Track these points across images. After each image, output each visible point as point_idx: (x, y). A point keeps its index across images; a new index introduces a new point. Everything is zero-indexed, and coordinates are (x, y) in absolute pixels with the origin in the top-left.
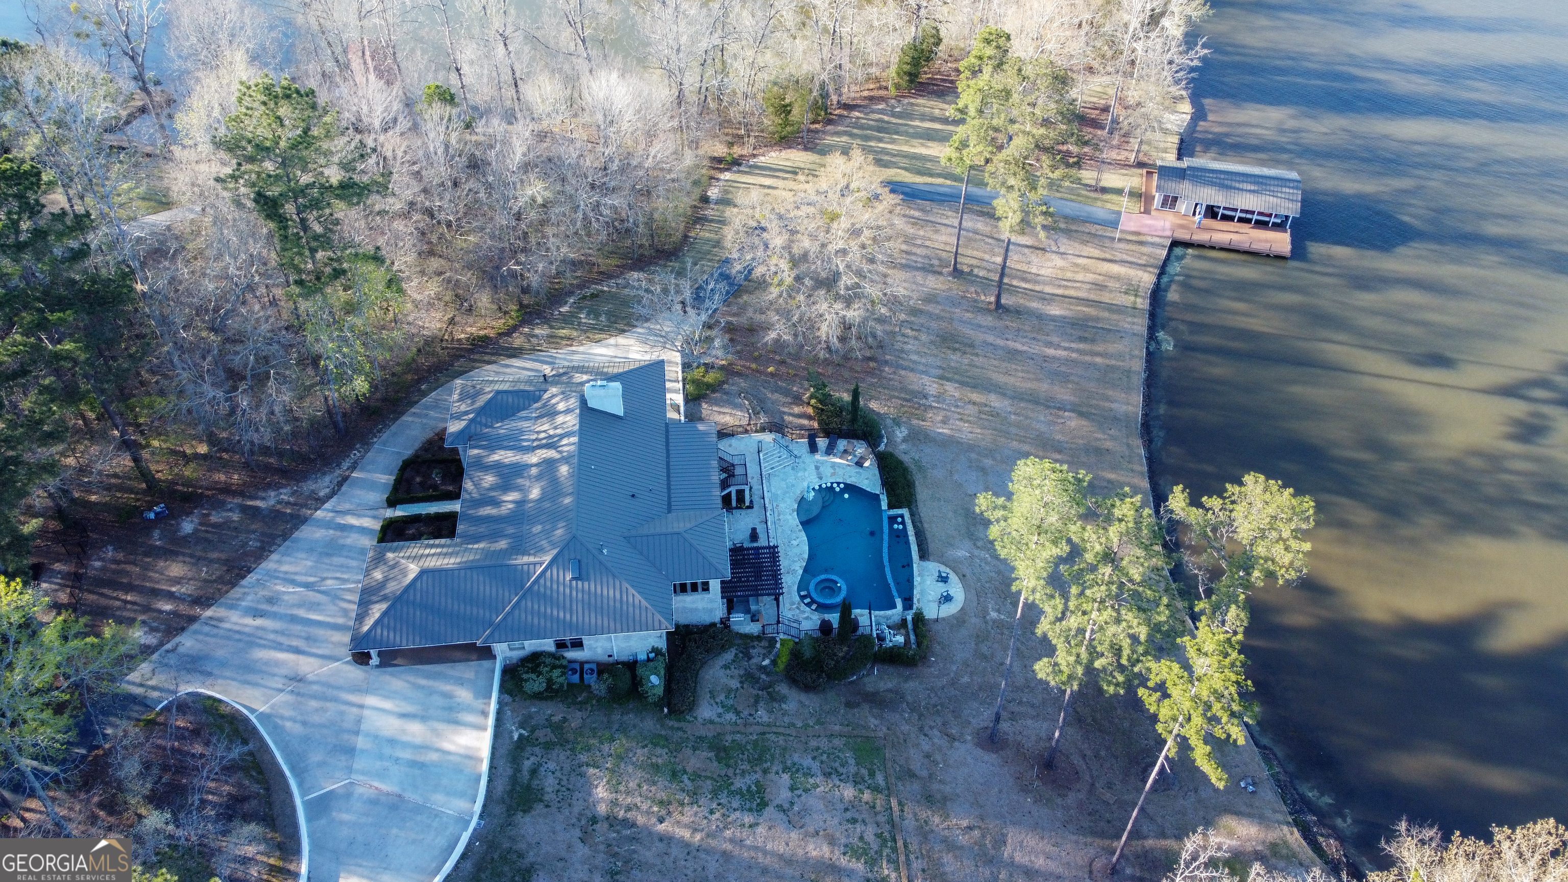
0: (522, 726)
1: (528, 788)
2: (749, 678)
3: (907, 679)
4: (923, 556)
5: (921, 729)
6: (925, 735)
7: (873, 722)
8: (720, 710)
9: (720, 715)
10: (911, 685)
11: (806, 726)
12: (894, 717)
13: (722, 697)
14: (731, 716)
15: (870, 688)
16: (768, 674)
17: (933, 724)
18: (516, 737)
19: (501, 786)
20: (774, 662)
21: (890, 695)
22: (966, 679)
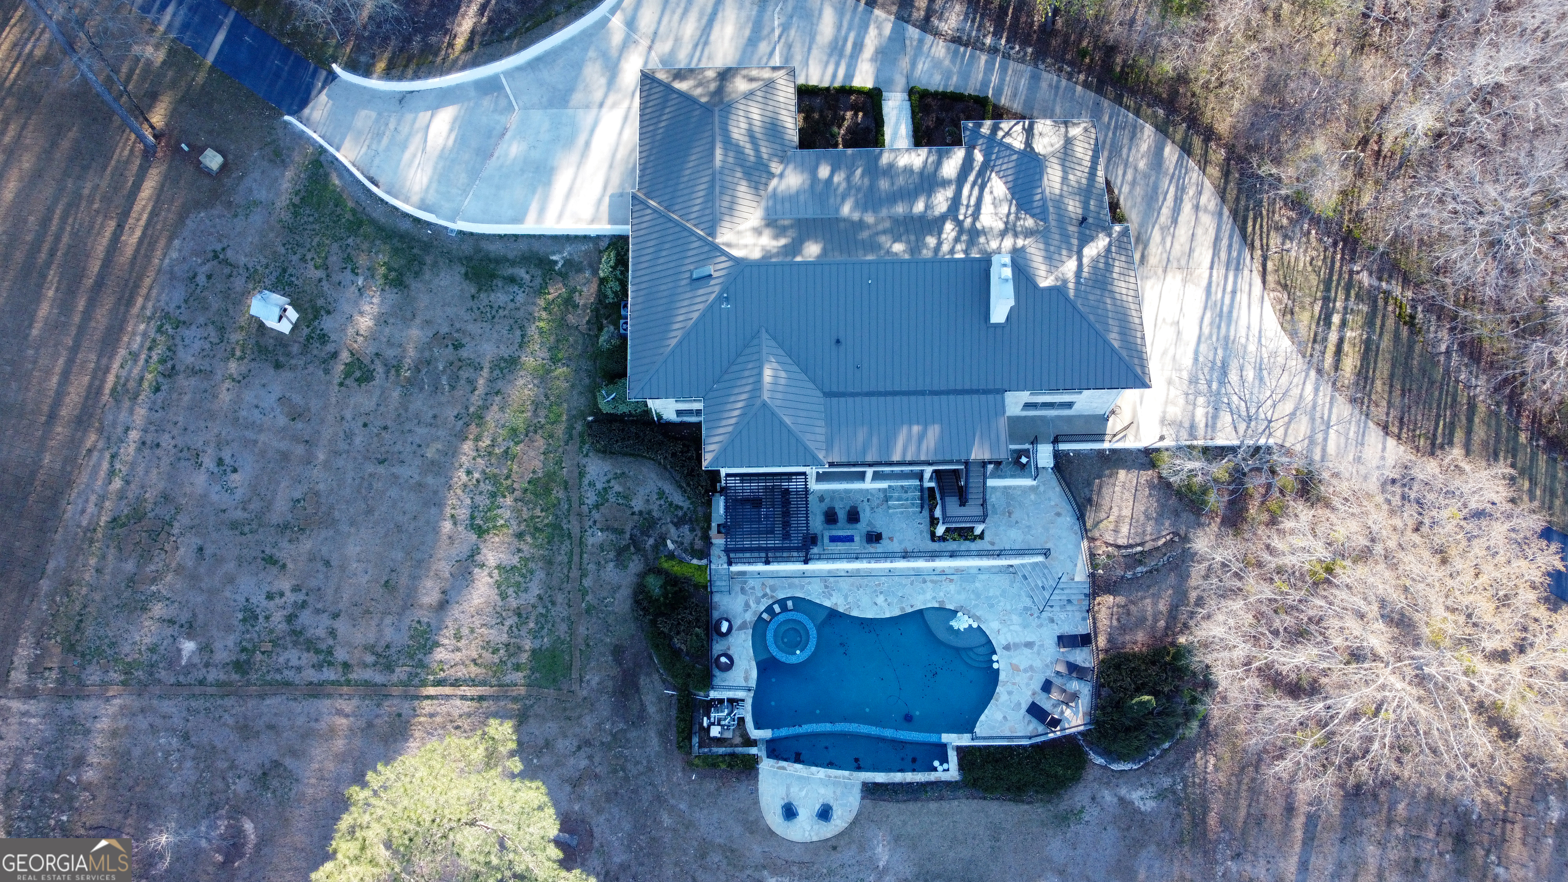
0: (568, 263)
1: (493, 276)
2: (648, 523)
3: (661, 734)
5: (588, 743)
6: (579, 748)
7: (593, 679)
8: (599, 486)
9: (592, 484)
11: (584, 592)
12: (604, 706)
13: (617, 488)
14: (591, 498)
15: (643, 681)
16: (656, 547)
17: (597, 760)
18: (554, 258)
19: (494, 248)
20: (671, 556)
21: (636, 707)
22: (666, 820)
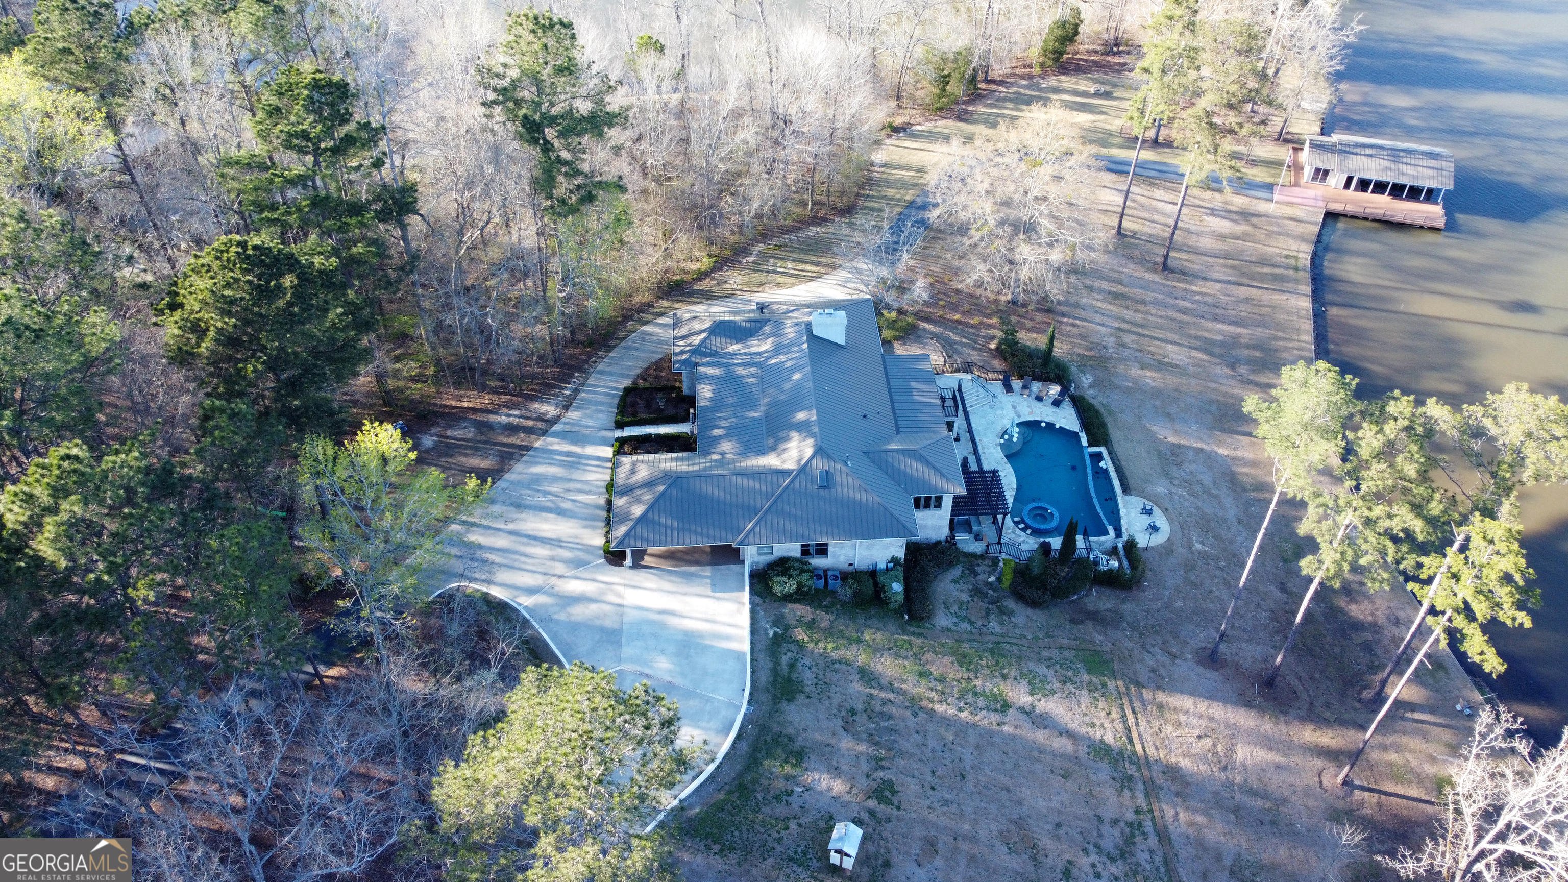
0: (775, 624)
1: (789, 680)
2: (977, 592)
3: (1124, 601)
4: (1126, 490)
5: (1143, 646)
6: (1148, 652)
7: (1098, 638)
8: (955, 620)
9: (956, 624)
10: (1127, 607)
11: (1036, 638)
12: (1116, 634)
13: (955, 608)
14: (966, 626)
15: (1091, 607)
16: (994, 590)
17: (1153, 642)
18: (771, 634)
19: (764, 677)
20: (999, 580)
21: (1109, 615)
22: (1179, 604)
